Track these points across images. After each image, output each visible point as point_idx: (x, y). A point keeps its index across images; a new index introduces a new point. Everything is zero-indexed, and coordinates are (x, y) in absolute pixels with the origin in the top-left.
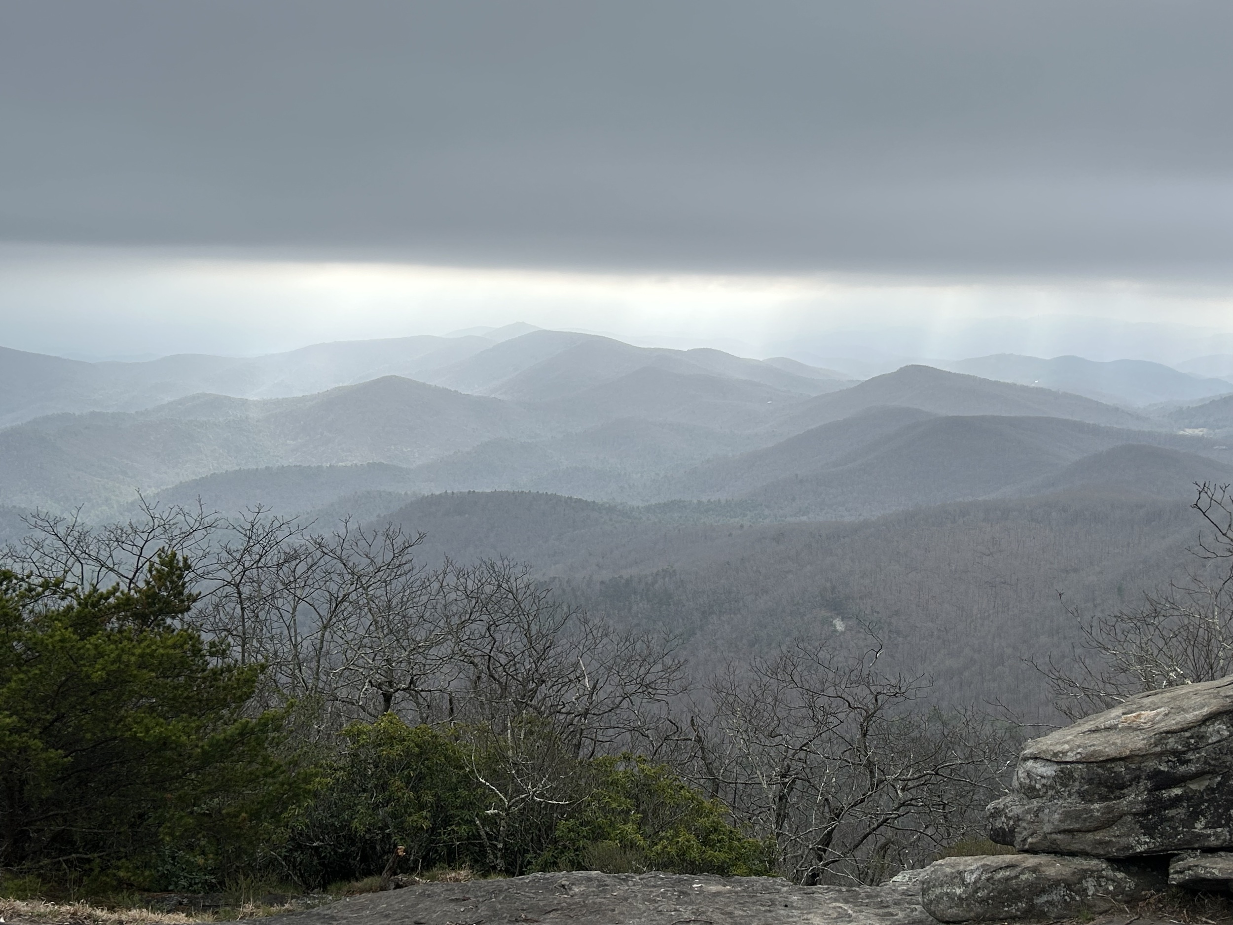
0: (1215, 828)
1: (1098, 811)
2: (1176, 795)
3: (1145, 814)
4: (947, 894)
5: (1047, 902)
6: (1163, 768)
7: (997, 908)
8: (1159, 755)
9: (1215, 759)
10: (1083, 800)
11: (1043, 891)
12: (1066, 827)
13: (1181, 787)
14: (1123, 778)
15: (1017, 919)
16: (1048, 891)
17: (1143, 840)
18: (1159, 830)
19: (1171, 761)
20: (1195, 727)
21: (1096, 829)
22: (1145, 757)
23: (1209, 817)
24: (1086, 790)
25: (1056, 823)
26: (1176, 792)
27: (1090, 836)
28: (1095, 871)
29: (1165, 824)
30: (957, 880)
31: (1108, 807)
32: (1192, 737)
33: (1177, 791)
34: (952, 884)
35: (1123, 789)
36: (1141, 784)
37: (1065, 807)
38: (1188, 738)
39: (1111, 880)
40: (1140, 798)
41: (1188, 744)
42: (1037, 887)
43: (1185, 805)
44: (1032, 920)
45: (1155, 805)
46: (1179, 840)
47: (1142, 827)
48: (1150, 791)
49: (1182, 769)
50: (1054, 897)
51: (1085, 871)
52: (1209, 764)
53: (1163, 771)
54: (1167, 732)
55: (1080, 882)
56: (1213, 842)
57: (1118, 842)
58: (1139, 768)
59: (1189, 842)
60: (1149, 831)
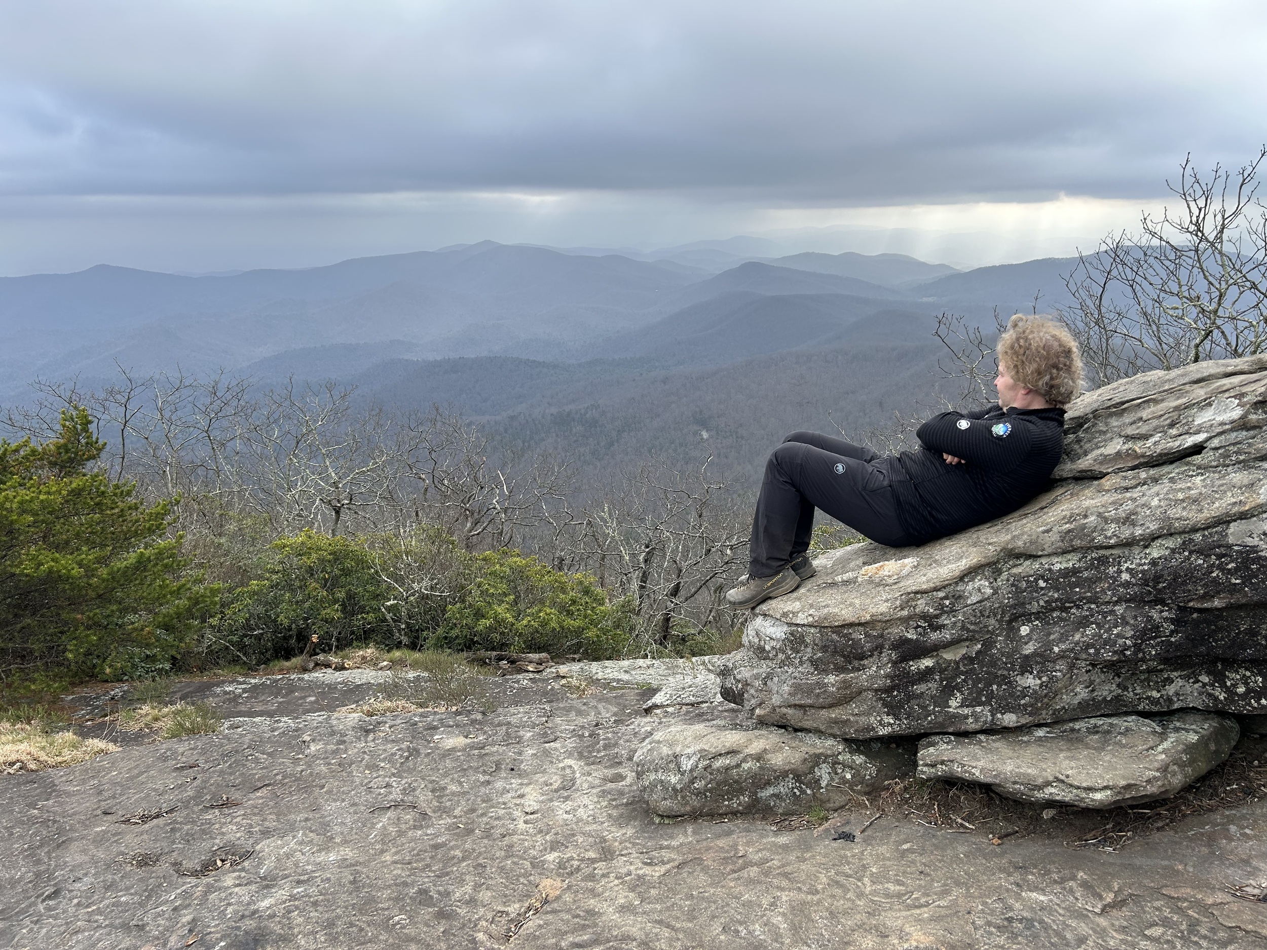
0: (973, 706)
1: (833, 685)
2: (926, 667)
3: (888, 690)
4: (662, 781)
5: (773, 795)
6: (911, 635)
7: (716, 801)
8: (905, 620)
9: (975, 624)
10: (816, 669)
11: (768, 783)
12: (797, 702)
13: (932, 656)
14: (862, 648)
15: (739, 815)
16: (773, 783)
17: (886, 721)
18: (905, 710)
19: (920, 626)
20: (950, 585)
21: (831, 706)
22: (889, 622)
23: (966, 693)
24: (819, 658)
25: (786, 696)
26: (927, 664)
27: (823, 712)
28: (830, 756)
29: (913, 702)
30: (672, 766)
31: (844, 681)
32: (946, 598)
33: (928, 662)
34: (666, 769)
35: (862, 659)
36: (883, 655)
37: (795, 678)
38: (942, 599)
39: (849, 767)
40: (882, 672)
41: (941, 607)
42: (761, 779)
43: (937, 677)
44: (756, 816)
45: (900, 680)
46: (930, 722)
47: (885, 705)
48: (895, 663)
49: (935, 636)
50: (782, 789)
51: (818, 756)
52: (968, 630)
53: (911, 640)
54: (917, 593)
55: (811, 771)
56: (971, 725)
57: (857, 722)
58: (882, 636)
59: (942, 725)
60: (894, 709)
